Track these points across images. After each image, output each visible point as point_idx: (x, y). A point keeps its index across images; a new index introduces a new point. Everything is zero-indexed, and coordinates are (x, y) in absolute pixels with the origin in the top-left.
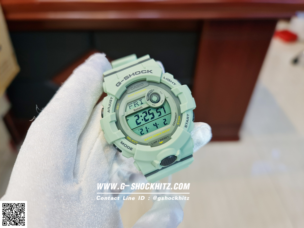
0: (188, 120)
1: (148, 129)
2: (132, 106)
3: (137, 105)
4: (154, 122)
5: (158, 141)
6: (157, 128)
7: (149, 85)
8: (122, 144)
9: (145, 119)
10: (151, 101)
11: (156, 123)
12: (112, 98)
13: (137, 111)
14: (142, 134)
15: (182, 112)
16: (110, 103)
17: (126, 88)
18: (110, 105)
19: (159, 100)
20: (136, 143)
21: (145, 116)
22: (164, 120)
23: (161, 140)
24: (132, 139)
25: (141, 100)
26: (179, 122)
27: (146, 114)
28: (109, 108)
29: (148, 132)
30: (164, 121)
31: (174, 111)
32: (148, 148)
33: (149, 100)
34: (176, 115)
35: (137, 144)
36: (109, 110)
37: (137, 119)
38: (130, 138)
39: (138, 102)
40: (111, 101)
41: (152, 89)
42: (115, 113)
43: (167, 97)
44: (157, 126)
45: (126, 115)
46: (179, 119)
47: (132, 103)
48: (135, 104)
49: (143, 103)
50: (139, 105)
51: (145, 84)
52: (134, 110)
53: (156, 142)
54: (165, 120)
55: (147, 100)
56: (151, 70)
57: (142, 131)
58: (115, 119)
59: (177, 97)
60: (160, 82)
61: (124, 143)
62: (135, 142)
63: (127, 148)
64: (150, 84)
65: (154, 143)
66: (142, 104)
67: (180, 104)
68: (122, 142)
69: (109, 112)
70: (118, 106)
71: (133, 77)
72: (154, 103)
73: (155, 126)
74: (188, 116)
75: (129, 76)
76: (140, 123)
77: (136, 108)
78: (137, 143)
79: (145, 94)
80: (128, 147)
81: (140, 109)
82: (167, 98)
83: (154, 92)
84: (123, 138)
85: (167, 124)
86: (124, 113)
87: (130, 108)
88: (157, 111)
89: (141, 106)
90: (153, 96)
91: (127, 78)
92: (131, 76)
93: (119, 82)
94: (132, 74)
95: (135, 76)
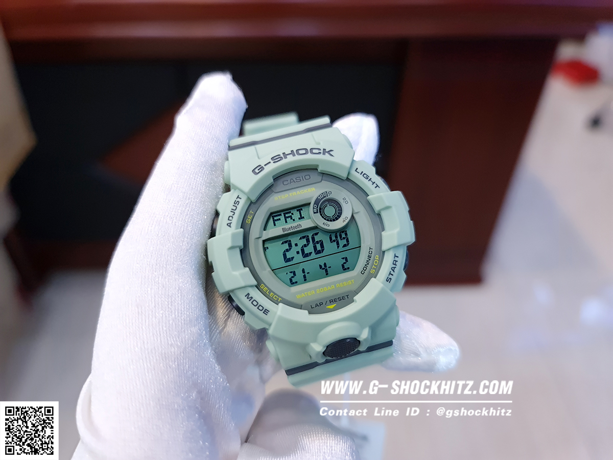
0: (394, 266)
1: (306, 273)
2: (280, 219)
3: (290, 218)
4: (321, 262)
5: (324, 304)
6: (327, 274)
7: (322, 180)
8: (248, 298)
9: (303, 251)
10: (321, 215)
11: (325, 264)
12: (240, 198)
13: (289, 231)
14: (293, 283)
15: (384, 248)
16: (234, 208)
17: (272, 180)
19: (339, 217)
20: (277, 300)
21: (305, 246)
22: (343, 258)
23: (331, 301)
24: (271, 291)
25: (302, 209)
26: (374, 268)
27: (308, 241)
28: (231, 218)
29: (305, 280)
30: (344, 261)
31: (367, 243)
32: (302, 316)
33: (317, 212)
34: (370, 253)
35: (279, 302)
36: (230, 222)
37: (287, 250)
38: (267, 287)
39: (292, 214)
40: (237, 203)
41: (328, 190)
42: (242, 230)
43: (356, 211)
44: (326, 271)
45: (264, 238)
46: (376, 263)
47: (281, 215)
48: (287, 217)
49: (303, 218)
50: (294, 220)
51: (314, 177)
52: (283, 229)
53: (321, 304)
54: (346, 259)
55: (314, 213)
57: (293, 277)
58: (240, 243)
59: (379, 215)
60: (347, 178)
61: (252, 298)
62: (276, 297)
63: (258, 308)
64: (324, 178)
65: (316, 306)
66: (301, 218)
67: (383, 230)
68: (248, 294)
70: (250, 217)
71: (290, 159)
72: (328, 220)
73: (323, 269)
74: (396, 259)
75: (282, 156)
76: (293, 258)
77: (287, 226)
78: (281, 302)
79: (311, 198)
80: (261, 308)
81: (296, 230)
82: (356, 213)
83: (329, 197)
84: (251, 286)
85: (348, 268)
86: (261, 233)
87: (274, 223)
88: (331, 238)
89: (298, 223)
90: (328, 205)
91: (279, 159)
92: (288, 156)
93: (260, 165)
94: (290, 152)
95: (295, 157)
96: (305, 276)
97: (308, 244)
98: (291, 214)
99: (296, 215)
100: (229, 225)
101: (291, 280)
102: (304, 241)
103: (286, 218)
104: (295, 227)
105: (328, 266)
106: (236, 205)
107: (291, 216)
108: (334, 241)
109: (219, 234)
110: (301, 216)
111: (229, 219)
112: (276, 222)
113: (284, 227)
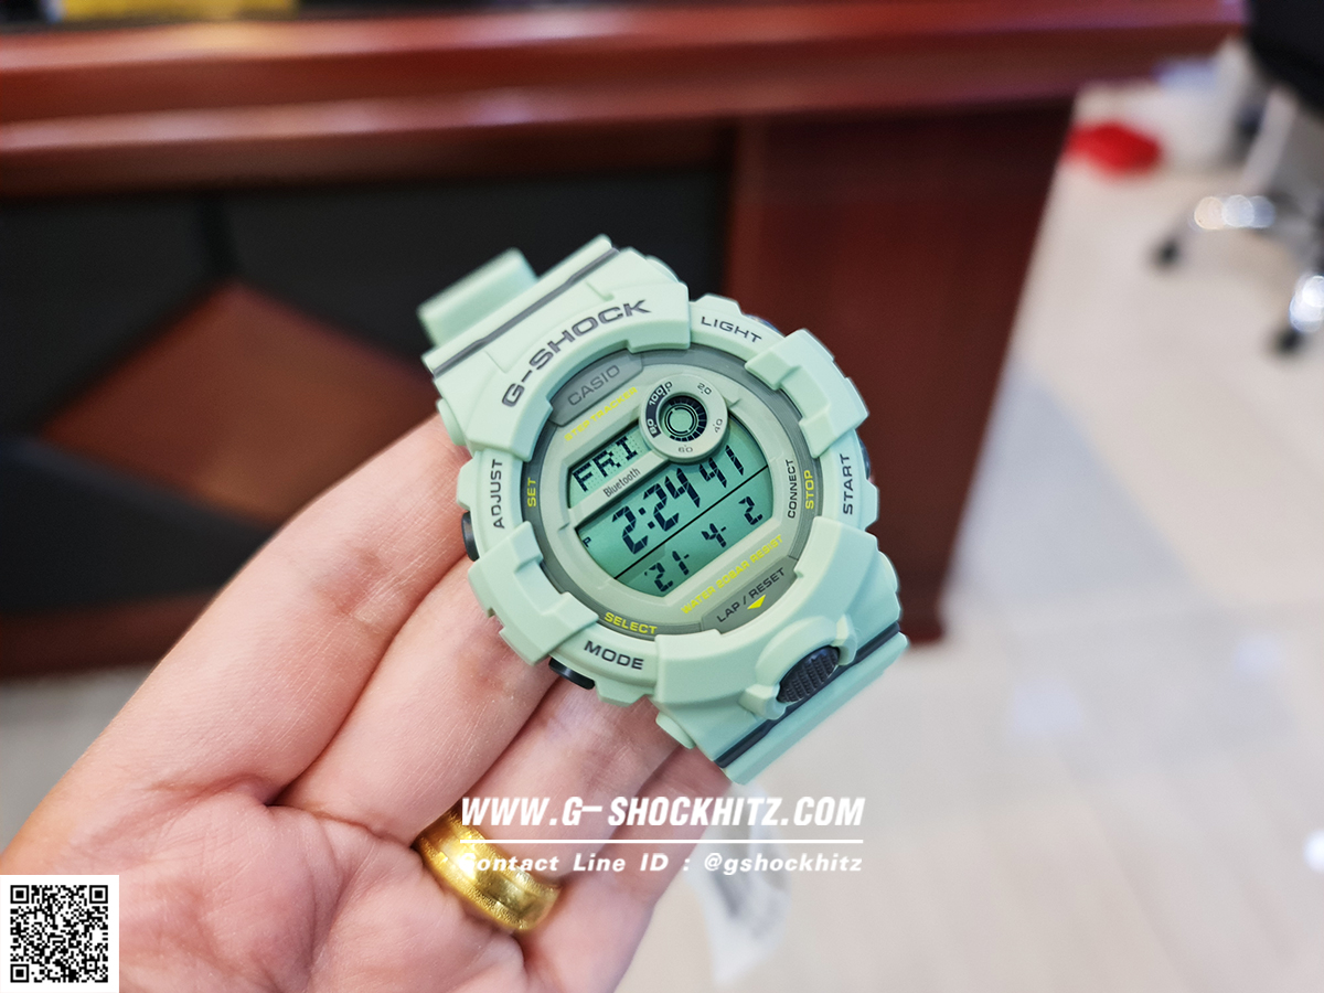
0: (848, 478)
1: (683, 559)
2: (590, 474)
3: (609, 465)
4: (703, 524)
5: (741, 603)
6: (724, 545)
7: (643, 366)
8: (591, 651)
9: (659, 517)
10: (668, 434)
11: (712, 527)
12: (500, 464)
13: (620, 491)
14: (663, 588)
15: (815, 452)
16: (496, 487)
17: (548, 405)
18: (496, 494)
19: (703, 424)
20: (649, 633)
21: (660, 506)
22: (743, 502)
23: (754, 594)
24: (630, 620)
25: (625, 439)
26: (810, 498)
27: (661, 494)
28: (496, 510)
29: (686, 572)
30: (747, 506)
31: (779, 454)
32: (710, 644)
33: (659, 432)
34: (791, 470)
35: (655, 635)
36: (497, 518)
37: (629, 529)
38: (619, 615)
39: (611, 454)
40: (496, 476)
41: (662, 382)
42: (528, 524)
43: (732, 400)
44: (720, 539)
45: (575, 523)
46: (810, 485)
47: (589, 465)
48: (604, 465)
49: (635, 453)
50: (618, 465)
51: (626, 366)
52: (607, 492)
53: (736, 606)
54: (749, 500)
55: (654, 435)
56: (640, 302)
57: (660, 576)
58: (536, 551)
59: (781, 392)
60: (692, 343)
61: (599, 647)
62: (644, 628)
63: (619, 663)
64: (646, 360)
65: (728, 614)
66: (631, 455)
67: (799, 416)
68: (590, 643)
69: (501, 526)
70: (531, 493)
71: (567, 348)
72: (684, 440)
73: (712, 537)
74: (846, 463)
75: (549, 349)
76: (645, 539)
77: (611, 482)
78: (657, 633)
79: (636, 409)
80: (624, 660)
81: (631, 483)
82: (735, 404)
83: (671, 392)
84: (590, 626)
85: (760, 517)
86: (566, 516)
87: (583, 486)
88: (704, 473)
89: (630, 468)
90: (673, 410)
91: (546, 358)
92: (560, 346)
93: (513, 385)
94: (563, 336)
95: (574, 342)
96: (682, 566)
97: (664, 502)
98: (607, 457)
99: (618, 452)
100: (499, 524)
101: (658, 583)
102: (655, 499)
103: (601, 467)
104: (628, 478)
105: (719, 528)
106: (497, 480)
107: (610, 460)
108: (712, 475)
109: (486, 550)
110: (629, 452)
111: (493, 514)
112: (585, 483)
113: (605, 487)
